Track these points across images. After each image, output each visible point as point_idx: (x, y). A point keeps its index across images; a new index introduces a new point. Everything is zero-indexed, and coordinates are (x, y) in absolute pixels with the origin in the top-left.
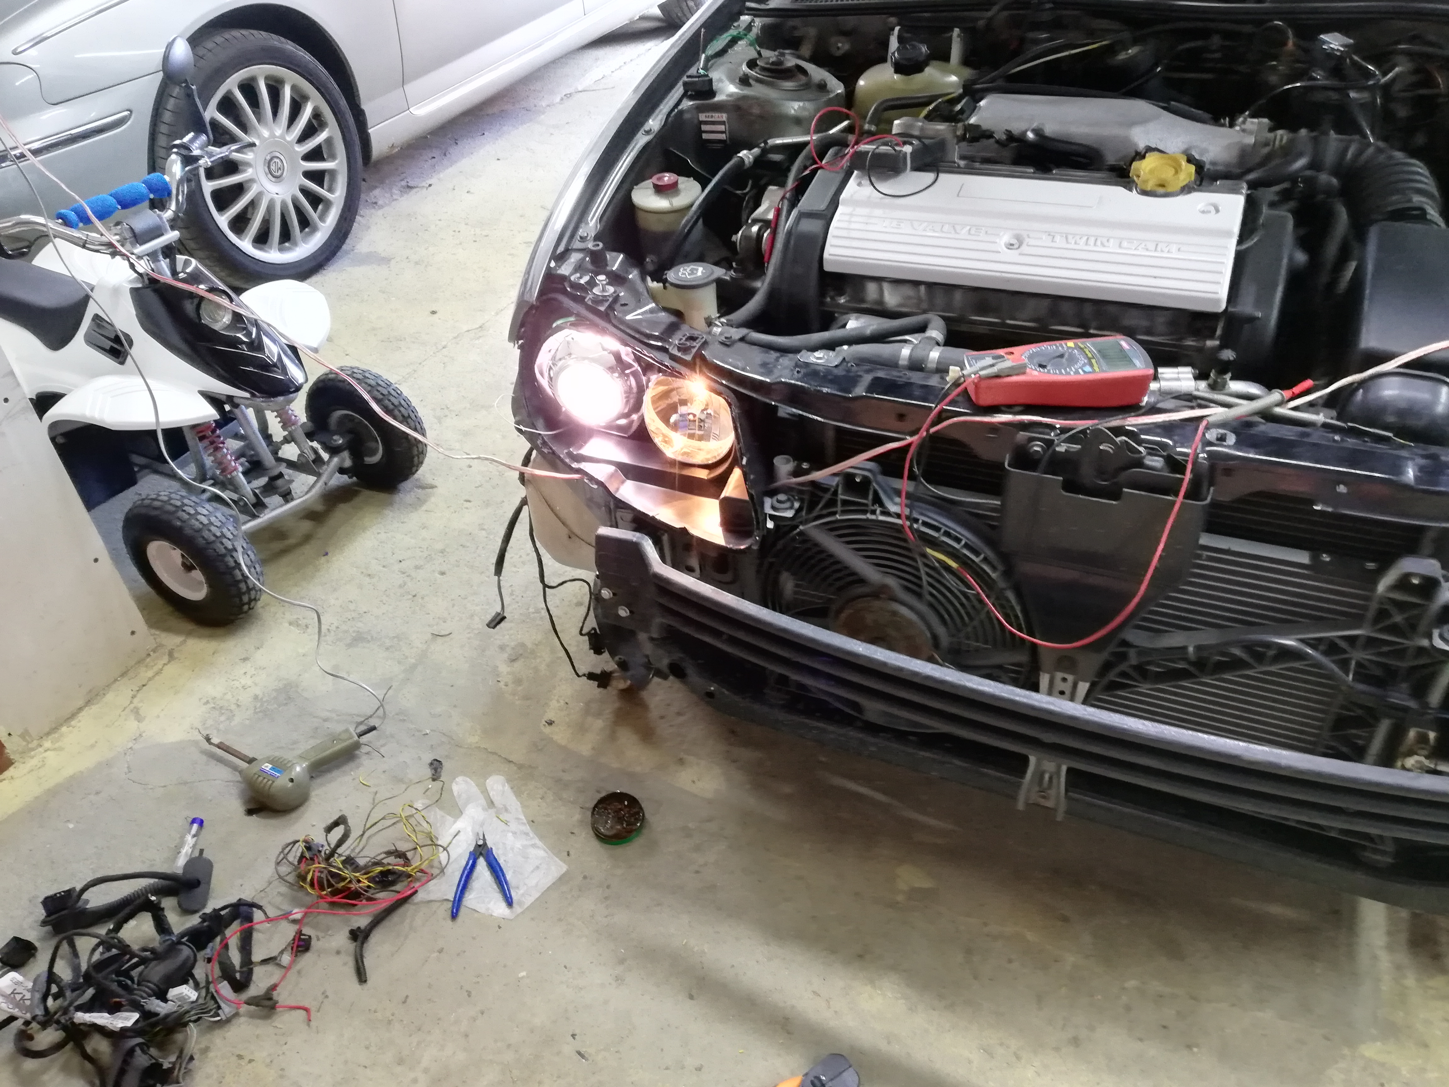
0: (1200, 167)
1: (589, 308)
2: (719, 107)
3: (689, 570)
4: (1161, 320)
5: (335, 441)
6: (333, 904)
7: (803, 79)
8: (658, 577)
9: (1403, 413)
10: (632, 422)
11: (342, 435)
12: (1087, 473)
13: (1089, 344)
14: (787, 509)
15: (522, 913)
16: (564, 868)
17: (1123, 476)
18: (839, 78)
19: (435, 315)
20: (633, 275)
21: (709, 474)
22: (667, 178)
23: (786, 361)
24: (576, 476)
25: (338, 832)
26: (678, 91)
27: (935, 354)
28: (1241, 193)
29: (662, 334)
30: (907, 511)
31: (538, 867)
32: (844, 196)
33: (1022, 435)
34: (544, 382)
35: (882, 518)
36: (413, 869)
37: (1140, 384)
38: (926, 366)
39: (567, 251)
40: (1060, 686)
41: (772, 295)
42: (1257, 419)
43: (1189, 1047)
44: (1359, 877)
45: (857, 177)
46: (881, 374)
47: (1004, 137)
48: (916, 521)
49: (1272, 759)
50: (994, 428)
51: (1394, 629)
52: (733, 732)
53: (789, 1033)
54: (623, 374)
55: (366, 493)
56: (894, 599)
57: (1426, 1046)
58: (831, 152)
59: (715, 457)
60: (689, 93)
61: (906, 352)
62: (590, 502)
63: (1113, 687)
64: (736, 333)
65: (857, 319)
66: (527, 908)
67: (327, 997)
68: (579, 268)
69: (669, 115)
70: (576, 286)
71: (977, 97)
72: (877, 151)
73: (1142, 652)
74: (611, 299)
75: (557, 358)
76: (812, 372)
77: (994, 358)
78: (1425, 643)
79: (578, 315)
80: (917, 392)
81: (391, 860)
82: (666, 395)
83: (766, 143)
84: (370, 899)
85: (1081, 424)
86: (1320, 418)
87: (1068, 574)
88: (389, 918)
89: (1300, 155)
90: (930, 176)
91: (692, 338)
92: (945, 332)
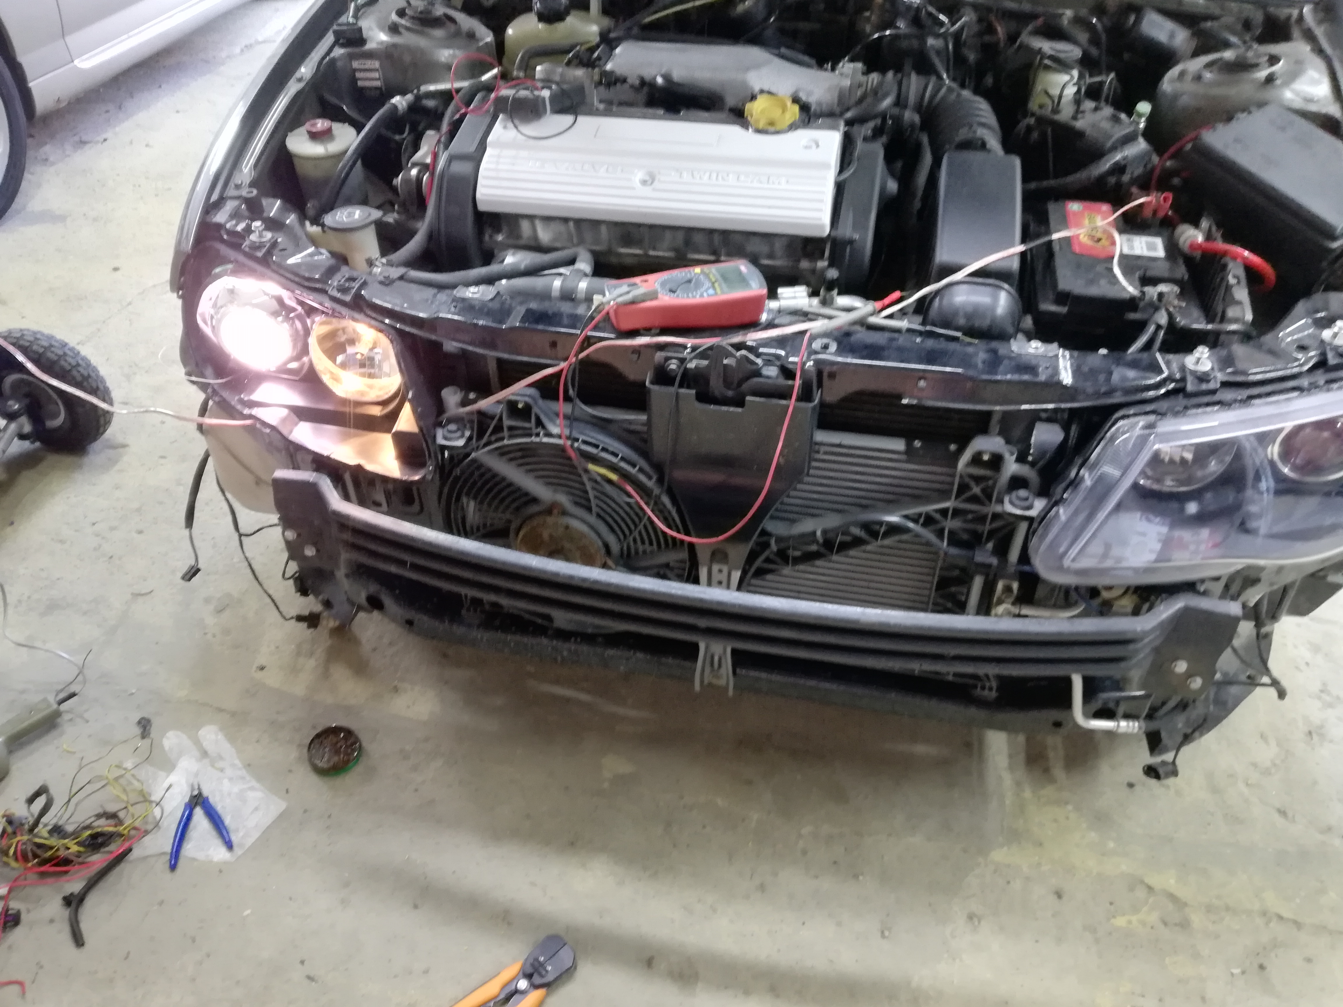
0: (805, 108)
1: (246, 255)
2: (370, 55)
3: (375, 505)
4: (779, 246)
5: (11, 406)
6: (43, 875)
7: (452, 28)
8: (337, 514)
9: (969, 316)
10: (304, 364)
11: (18, 400)
12: (716, 386)
13: (713, 269)
14: (458, 438)
15: (243, 854)
16: (283, 805)
17: (745, 386)
18: (488, 26)
19: (118, 273)
20: (291, 219)
21: (383, 410)
22: (321, 124)
23: (443, 296)
24: (248, 422)
25: (40, 802)
26: (329, 38)
27: (583, 285)
28: (839, 130)
29: (322, 275)
30: (567, 432)
31: (256, 809)
32: (490, 139)
33: (659, 356)
34: (207, 330)
35: (545, 440)
36: (125, 829)
37: (756, 304)
38: (576, 296)
39: (222, 200)
40: (716, 576)
41: (431, 237)
42: (858, 328)
43: (856, 876)
44: (973, 712)
45: (503, 120)
46: (533, 305)
47: (637, 82)
48: (577, 440)
49: (883, 619)
50: (637, 351)
51: (974, 499)
52: (445, 656)
53: (509, 924)
54: (287, 318)
55: (52, 458)
56: (564, 513)
57: (1041, 844)
58: (478, 97)
59: (387, 393)
60: (341, 41)
61: (557, 283)
62: (270, 447)
63: (760, 573)
64: (396, 272)
65: (513, 254)
66: (248, 849)
67: (41, 967)
68: (236, 215)
69: (320, 63)
70: (232, 233)
71: (614, 44)
72: (517, 96)
73: (779, 540)
74: (268, 245)
75: (219, 305)
76: (467, 306)
77: (629, 286)
78: (998, 509)
79: (236, 261)
80: (565, 321)
81: (102, 821)
82: (332, 335)
83: (419, 90)
84: (81, 863)
85: (707, 342)
86: (903, 324)
87: (715, 477)
88: (105, 879)
89: (885, 96)
90: (569, 119)
91: (352, 279)
92: (593, 264)
